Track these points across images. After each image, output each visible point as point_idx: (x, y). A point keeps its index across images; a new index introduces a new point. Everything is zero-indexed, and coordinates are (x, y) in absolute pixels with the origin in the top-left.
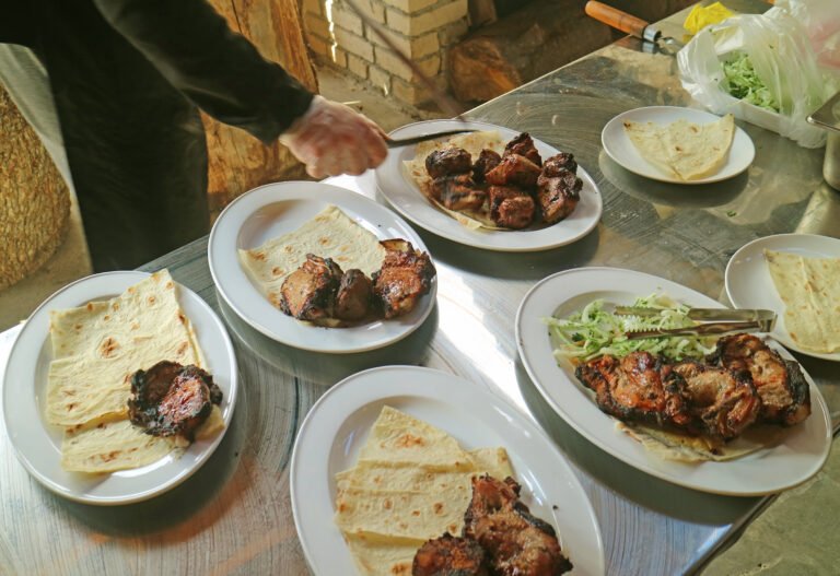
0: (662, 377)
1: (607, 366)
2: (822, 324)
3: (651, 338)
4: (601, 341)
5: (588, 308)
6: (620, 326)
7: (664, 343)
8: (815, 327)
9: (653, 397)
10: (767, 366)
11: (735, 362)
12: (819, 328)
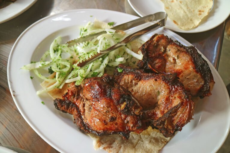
0: (115, 101)
1: (73, 94)
2: (185, 9)
3: (96, 60)
4: (66, 70)
5: (52, 46)
6: (76, 51)
7: (106, 61)
8: (182, 12)
9: (113, 119)
10: (178, 57)
11: (157, 61)
12: (184, 12)
